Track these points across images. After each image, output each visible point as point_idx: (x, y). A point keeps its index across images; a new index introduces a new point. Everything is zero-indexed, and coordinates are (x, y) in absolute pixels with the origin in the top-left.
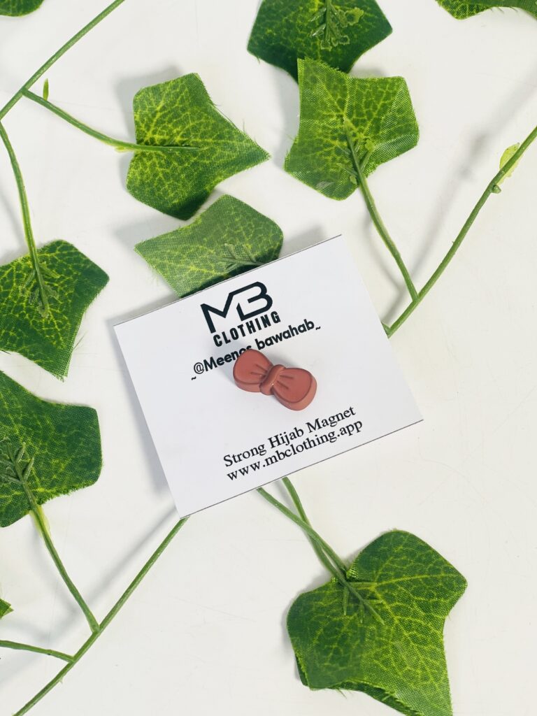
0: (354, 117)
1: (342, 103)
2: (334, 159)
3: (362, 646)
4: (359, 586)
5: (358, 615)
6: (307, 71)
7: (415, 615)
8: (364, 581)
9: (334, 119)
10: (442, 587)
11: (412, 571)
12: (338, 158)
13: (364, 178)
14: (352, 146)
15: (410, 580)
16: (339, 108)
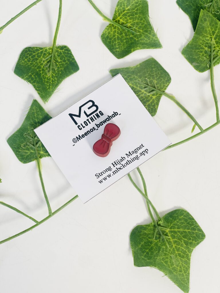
0: (217, 40)
1: (214, 33)
2: (203, 55)
3: (158, 254)
4: (162, 229)
5: (159, 241)
6: (204, 15)
7: (182, 245)
8: (165, 227)
9: (209, 38)
10: (195, 236)
11: (185, 227)
12: (205, 55)
13: (213, 66)
14: (212, 51)
15: (183, 231)
16: (212, 34)
